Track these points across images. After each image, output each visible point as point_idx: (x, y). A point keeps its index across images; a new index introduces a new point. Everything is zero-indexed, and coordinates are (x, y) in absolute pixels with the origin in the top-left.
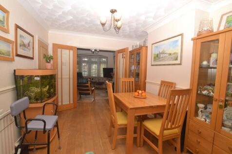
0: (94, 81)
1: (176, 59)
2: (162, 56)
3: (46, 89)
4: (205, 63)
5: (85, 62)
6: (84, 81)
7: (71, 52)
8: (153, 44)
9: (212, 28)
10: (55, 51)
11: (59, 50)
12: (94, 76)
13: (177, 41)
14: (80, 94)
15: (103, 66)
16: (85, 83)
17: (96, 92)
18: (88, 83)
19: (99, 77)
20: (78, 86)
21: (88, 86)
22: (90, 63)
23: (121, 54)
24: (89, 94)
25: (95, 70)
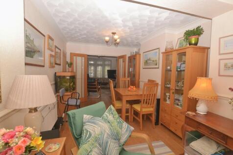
0: (99, 81)
1: (156, 65)
2: (149, 62)
3: (71, 84)
4: (169, 68)
5: (91, 64)
6: (93, 81)
7: (83, 58)
8: (144, 53)
9: (173, 46)
10: (71, 58)
11: (75, 57)
12: (99, 77)
13: (157, 52)
14: (89, 91)
15: (107, 68)
16: (93, 82)
17: (102, 90)
18: (95, 82)
19: (103, 78)
20: (88, 85)
21: (95, 85)
22: (96, 65)
23: (122, 59)
24: (96, 91)
25: (100, 72)
